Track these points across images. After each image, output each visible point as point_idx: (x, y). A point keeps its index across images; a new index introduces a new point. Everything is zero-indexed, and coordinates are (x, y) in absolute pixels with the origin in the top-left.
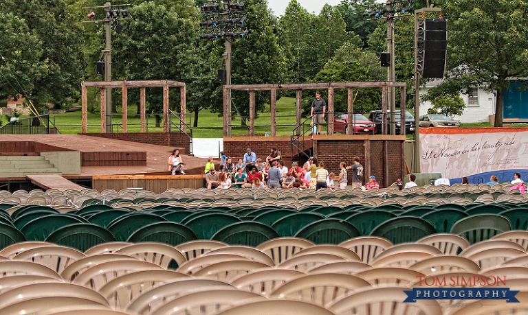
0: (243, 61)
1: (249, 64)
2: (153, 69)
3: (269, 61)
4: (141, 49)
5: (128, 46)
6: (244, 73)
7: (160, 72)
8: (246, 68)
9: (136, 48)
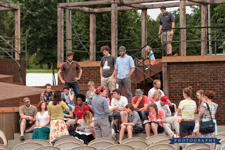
0: (102, 16)
1: (106, 18)
2: (45, 32)
3: (122, 17)
4: (36, 17)
5: (27, 16)
6: (103, 25)
7: (50, 33)
8: (104, 21)
9: (32, 17)
